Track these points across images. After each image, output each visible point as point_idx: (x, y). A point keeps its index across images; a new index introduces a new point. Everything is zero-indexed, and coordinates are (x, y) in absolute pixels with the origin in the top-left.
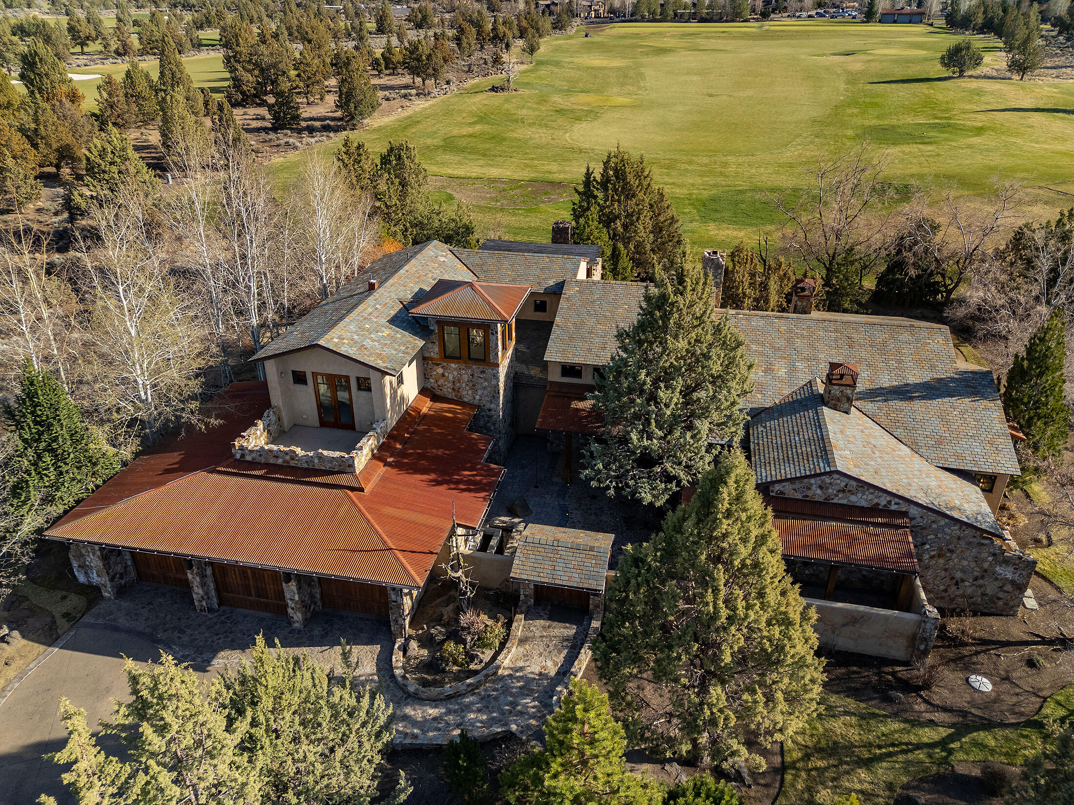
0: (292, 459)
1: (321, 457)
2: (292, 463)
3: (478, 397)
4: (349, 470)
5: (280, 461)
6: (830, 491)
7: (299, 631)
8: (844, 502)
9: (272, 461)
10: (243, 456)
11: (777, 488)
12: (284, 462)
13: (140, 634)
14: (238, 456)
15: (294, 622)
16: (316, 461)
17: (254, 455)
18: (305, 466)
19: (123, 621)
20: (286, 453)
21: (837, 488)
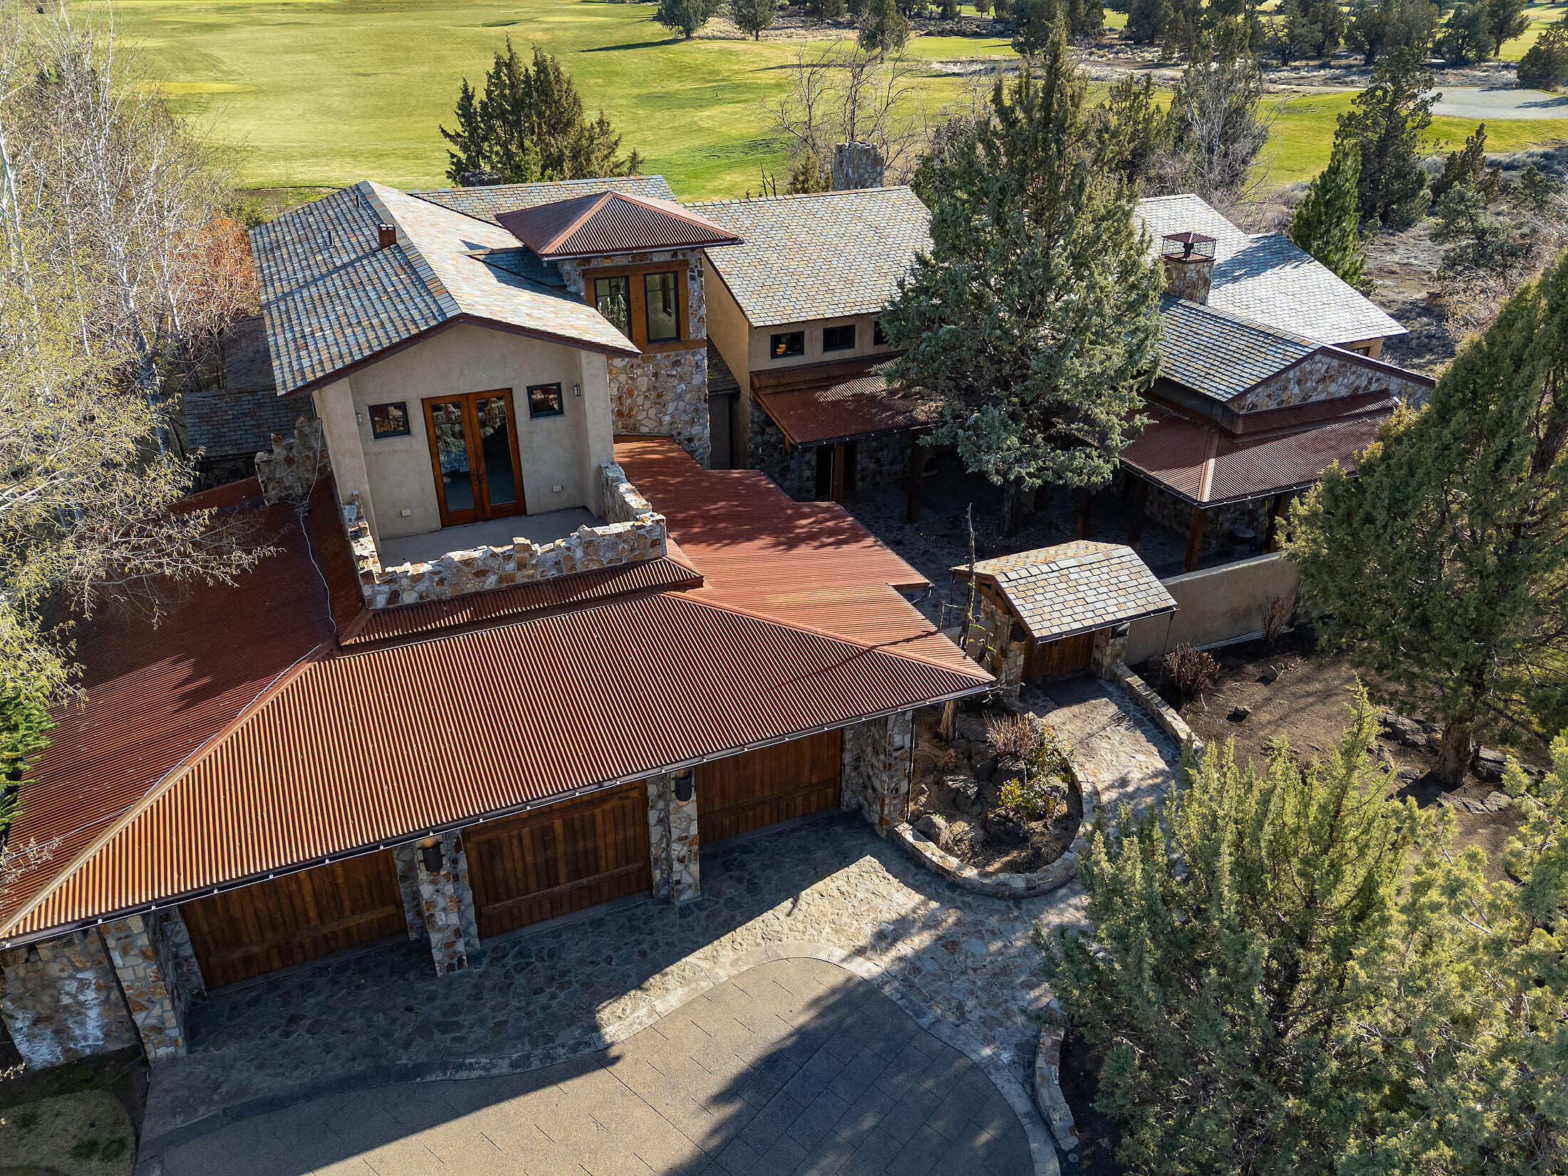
0: (521, 566)
1: (589, 544)
2: (521, 578)
3: (667, 418)
4: (652, 553)
5: (491, 581)
6: (1309, 384)
7: (699, 905)
8: (1322, 397)
9: (471, 587)
10: (394, 596)
11: (1250, 400)
12: (500, 580)
13: (346, 1084)
14: (381, 602)
15: (680, 892)
16: (579, 554)
17: (422, 587)
18: (553, 573)
19: (265, 1083)
20: (507, 557)
21: (1316, 377)
